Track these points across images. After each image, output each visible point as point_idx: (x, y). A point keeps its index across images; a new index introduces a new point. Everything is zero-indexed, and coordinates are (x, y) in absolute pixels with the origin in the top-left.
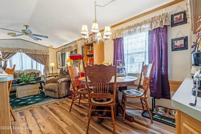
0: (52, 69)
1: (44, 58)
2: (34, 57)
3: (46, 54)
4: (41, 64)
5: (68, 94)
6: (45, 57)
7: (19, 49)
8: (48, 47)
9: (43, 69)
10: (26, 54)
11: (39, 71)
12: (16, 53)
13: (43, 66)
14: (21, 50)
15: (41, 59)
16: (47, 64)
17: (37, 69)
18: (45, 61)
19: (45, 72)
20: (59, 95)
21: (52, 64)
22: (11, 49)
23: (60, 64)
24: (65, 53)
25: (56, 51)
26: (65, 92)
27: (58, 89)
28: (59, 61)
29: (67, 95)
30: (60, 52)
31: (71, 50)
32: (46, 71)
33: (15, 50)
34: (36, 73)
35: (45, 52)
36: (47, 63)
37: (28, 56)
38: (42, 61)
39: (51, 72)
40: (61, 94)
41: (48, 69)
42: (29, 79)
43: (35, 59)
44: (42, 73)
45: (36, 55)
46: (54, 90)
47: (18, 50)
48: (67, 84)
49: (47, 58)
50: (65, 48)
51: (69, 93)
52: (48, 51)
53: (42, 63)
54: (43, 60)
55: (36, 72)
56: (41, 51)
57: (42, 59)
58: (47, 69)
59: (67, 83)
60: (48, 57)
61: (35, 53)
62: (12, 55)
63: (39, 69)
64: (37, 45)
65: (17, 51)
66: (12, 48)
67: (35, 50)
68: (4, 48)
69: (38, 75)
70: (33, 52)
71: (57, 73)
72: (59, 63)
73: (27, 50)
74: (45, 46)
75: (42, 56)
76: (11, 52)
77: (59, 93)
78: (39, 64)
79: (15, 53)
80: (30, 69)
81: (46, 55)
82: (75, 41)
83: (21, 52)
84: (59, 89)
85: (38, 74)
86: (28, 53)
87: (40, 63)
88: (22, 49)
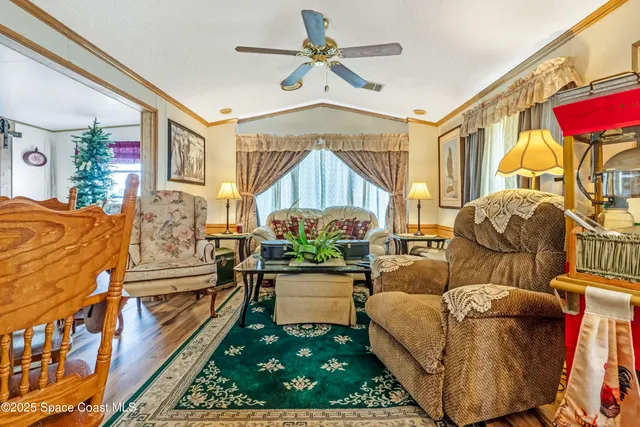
0: (419, 207)
1: (390, 166)
2: (358, 164)
3: (397, 149)
4: (379, 186)
5: (512, 403)
6: (394, 161)
7: (317, 137)
8: (407, 121)
9: (386, 208)
10: (335, 152)
11: (371, 215)
12: (309, 152)
13: (385, 197)
14: (321, 141)
15: (380, 170)
16: (401, 189)
17: (366, 208)
18: (394, 176)
19: (391, 219)
20: (446, 397)
21: (418, 189)
22: (297, 141)
23: (450, 189)
24: (481, 131)
25: (440, 130)
26: (493, 388)
27: (444, 352)
28: (447, 174)
29: (503, 411)
30: (458, 130)
31: (522, 106)
32: (395, 214)
33: (307, 142)
34: (358, 222)
35: (394, 140)
36: (402, 182)
37: (340, 162)
38: (383, 175)
39: (413, 221)
40: (466, 403)
41: (403, 207)
42: (319, 248)
43: (362, 171)
44: (382, 224)
45: (365, 155)
46: (418, 352)
47: (314, 140)
48: (511, 332)
49: (401, 165)
50: (483, 105)
51: (524, 402)
52: (407, 136)
53: (382, 184)
54: (385, 174)
55: (361, 218)
56: (382, 136)
57: (384, 170)
58: (398, 206)
59: (511, 322)
60: (406, 162)
61: (361, 149)
62: (299, 161)
63: (372, 208)
64: (370, 119)
65: (313, 143)
66: (298, 138)
67: (363, 137)
68: (280, 138)
69: (366, 230)
70: (356, 145)
71: (436, 228)
72: (446, 182)
73: (339, 137)
74: (396, 119)
75: (385, 158)
76: (297, 150)
77: (453, 389)
78: (373, 189)
79: (307, 152)
80: (345, 203)
81: (399, 153)
82: (569, 35)
83: (320, 147)
84: (452, 355)
85: (366, 225)
86: (340, 148)
87: (375, 183)
88: (323, 138)
